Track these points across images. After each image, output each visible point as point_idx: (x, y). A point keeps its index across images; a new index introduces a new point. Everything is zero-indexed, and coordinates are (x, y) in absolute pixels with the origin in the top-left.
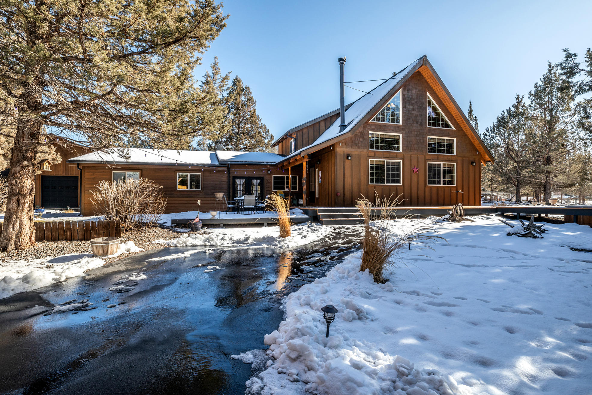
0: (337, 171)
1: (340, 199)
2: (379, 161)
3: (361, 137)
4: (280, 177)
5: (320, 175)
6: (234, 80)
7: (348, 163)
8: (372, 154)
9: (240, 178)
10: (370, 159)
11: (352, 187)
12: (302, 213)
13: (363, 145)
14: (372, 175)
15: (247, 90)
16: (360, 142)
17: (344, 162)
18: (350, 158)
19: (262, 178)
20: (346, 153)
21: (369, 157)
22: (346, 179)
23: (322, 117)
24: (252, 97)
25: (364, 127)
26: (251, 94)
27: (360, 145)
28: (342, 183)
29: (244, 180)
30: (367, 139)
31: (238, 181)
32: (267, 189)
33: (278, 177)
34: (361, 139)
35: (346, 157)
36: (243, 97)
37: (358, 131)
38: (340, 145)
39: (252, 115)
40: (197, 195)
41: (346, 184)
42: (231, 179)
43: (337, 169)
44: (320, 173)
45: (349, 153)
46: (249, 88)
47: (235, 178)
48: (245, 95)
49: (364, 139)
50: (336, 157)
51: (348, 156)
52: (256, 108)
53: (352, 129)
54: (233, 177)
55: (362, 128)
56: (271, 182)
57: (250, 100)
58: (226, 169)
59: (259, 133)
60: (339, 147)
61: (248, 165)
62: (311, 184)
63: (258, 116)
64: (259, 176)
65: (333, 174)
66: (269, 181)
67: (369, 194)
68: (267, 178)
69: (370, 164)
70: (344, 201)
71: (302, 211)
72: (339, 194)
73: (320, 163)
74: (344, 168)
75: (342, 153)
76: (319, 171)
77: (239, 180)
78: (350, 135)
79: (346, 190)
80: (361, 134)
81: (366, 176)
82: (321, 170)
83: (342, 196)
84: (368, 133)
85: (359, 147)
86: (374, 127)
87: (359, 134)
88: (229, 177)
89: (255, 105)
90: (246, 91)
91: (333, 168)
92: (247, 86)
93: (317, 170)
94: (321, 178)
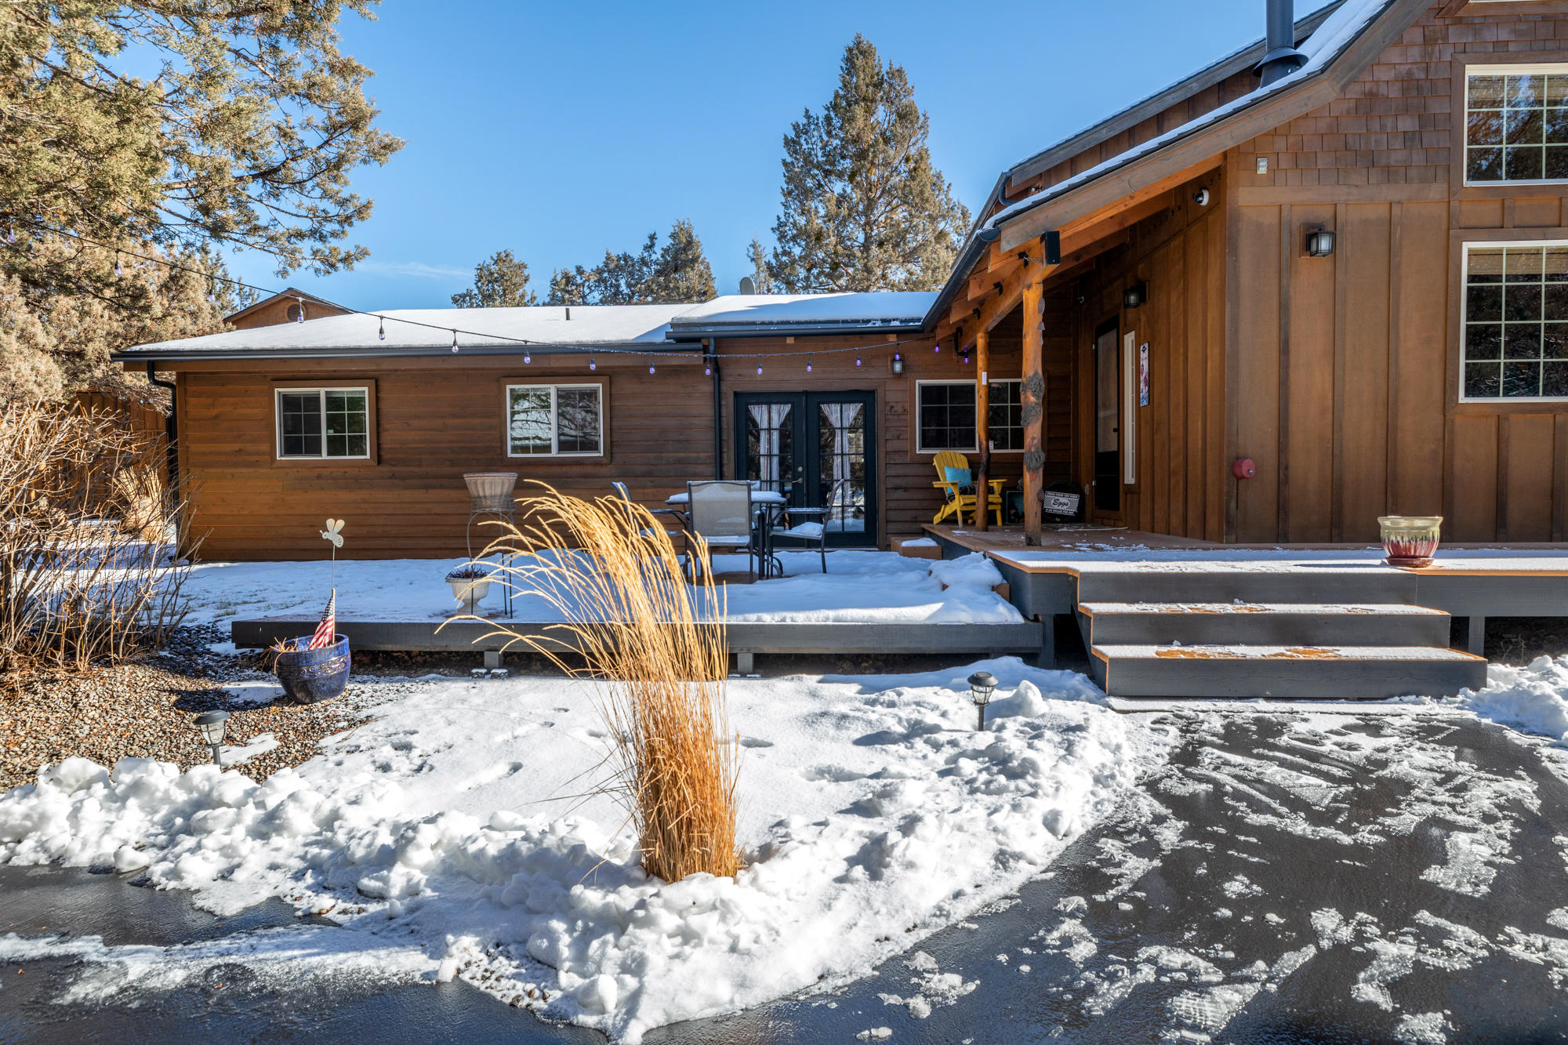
0: (1236, 332)
1: (1258, 499)
2: (1537, 253)
3: (1406, 110)
4: (952, 387)
5: (1145, 363)
6: (850, 50)
7: (1309, 277)
8: (1490, 212)
9: (769, 398)
10: (1467, 246)
11: (1336, 426)
12: (994, 588)
13: (1418, 158)
14: (1480, 341)
15: (896, 81)
16: (1398, 144)
17: (1284, 271)
18: (1325, 244)
19: (866, 397)
20: (1298, 217)
21: (1455, 229)
22: (1297, 378)
23: (1171, 90)
24: (911, 106)
25: (1429, 41)
26: (909, 93)
27: (1397, 157)
28: (1271, 404)
29: (787, 408)
30: (1452, 120)
31: (759, 413)
32: (891, 446)
33: (943, 388)
34: (1407, 124)
35: (1298, 240)
36: (881, 108)
37: (1384, 74)
38: (1262, 169)
39: (913, 173)
40: (586, 476)
41: (1296, 409)
42: (729, 402)
43: (1235, 319)
44: (1144, 355)
45: (1324, 214)
46: (900, 71)
47: (744, 400)
48: (889, 101)
49: (1427, 121)
50: (1230, 245)
51: (1311, 235)
52: (929, 143)
53: (1343, 50)
54: (736, 394)
55: (1415, 53)
56: (908, 412)
57: (905, 116)
58: (697, 358)
59: (941, 236)
60: (1254, 180)
61: (797, 336)
62: (1101, 414)
63: (939, 176)
64: (852, 386)
65: (1213, 352)
66: (898, 408)
67: (1458, 463)
68: (890, 394)
69: (1472, 278)
70: (1282, 508)
71: (996, 577)
72: (1248, 468)
73: (1142, 299)
74: (1284, 308)
75: (1270, 219)
76: (1138, 344)
77: (765, 408)
78: (1326, 91)
79: (1297, 438)
80: (1404, 90)
81: (1436, 354)
82: (1150, 339)
83: (1271, 476)
84: (1454, 81)
85: (1390, 174)
86: (1503, 35)
87: (1394, 92)
88: (718, 396)
89: (925, 134)
90: (891, 85)
91: (1213, 313)
92: (896, 67)
93: (1129, 339)
94: (1150, 383)
